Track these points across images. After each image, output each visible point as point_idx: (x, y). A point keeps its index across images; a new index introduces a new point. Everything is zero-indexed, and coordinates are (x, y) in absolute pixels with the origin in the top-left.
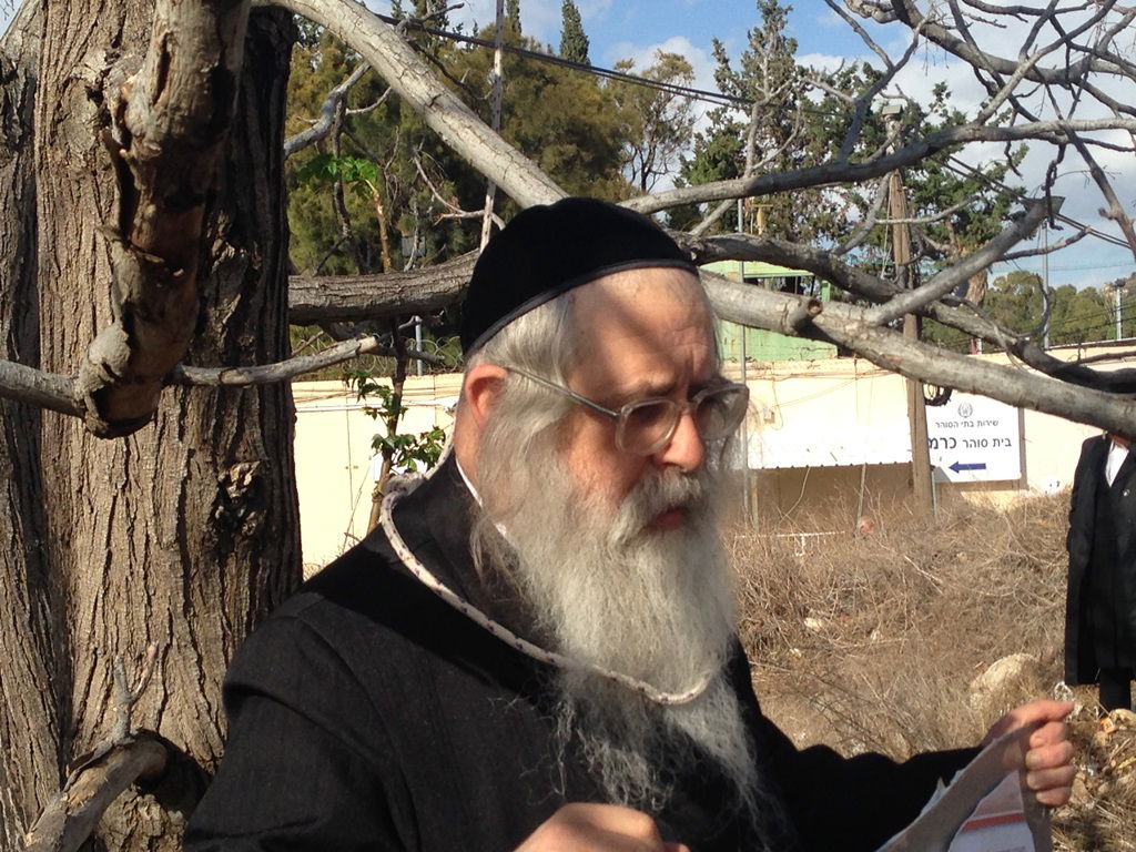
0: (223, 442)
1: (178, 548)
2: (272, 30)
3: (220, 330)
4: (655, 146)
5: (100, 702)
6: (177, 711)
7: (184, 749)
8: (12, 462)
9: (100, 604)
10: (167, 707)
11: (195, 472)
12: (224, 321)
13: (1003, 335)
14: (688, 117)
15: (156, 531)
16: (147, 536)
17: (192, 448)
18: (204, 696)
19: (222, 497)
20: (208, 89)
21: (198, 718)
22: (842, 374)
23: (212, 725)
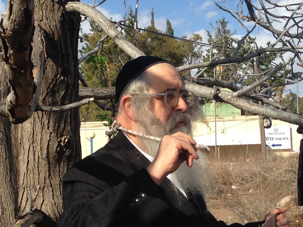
0: (60, 130)
1: (47, 159)
2: (74, 18)
3: (59, 100)
4: (192, 59)
5: (25, 202)
6: (46, 205)
7: (48, 215)
8: (6, 137)
9: (25, 175)
10: (44, 203)
11: (52, 139)
12: (60, 97)
13: (281, 106)
14: (201, 51)
15: (41, 154)
16: (39, 156)
17: (51, 132)
18: (54, 200)
19: (59, 145)
20: (24, 15)
21: (52, 206)
22: (242, 120)
23: (56, 208)
